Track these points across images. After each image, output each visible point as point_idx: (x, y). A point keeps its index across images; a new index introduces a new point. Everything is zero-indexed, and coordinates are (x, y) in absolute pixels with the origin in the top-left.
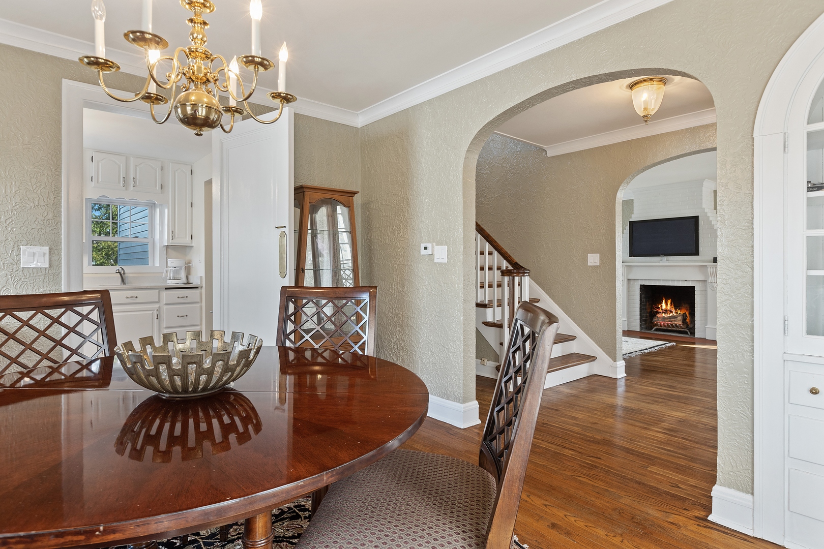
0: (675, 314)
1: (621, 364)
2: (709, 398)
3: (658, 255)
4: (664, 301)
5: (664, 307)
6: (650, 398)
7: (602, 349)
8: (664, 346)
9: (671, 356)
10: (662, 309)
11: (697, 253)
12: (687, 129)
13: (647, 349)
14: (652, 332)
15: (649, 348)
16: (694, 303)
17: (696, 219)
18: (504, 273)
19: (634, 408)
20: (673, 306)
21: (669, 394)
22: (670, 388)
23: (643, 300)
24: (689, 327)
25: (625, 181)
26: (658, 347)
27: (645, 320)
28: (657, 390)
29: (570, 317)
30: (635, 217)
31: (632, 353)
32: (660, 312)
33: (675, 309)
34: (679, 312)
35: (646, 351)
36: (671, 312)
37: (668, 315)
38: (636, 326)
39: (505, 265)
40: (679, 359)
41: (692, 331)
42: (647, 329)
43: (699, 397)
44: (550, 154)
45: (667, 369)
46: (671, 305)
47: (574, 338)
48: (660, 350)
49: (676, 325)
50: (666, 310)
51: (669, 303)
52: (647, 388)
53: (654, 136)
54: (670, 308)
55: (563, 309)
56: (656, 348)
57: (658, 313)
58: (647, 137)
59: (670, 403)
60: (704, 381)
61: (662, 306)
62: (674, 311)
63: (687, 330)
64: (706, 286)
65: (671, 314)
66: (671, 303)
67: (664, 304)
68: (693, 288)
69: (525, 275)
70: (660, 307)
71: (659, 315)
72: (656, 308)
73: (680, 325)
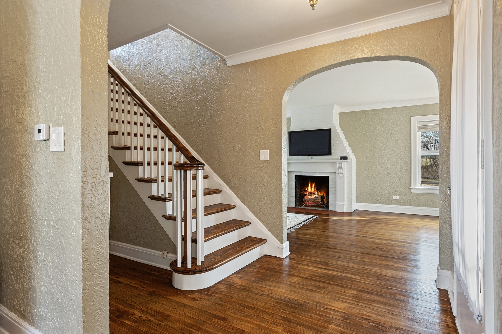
0: (317, 196)
1: (286, 244)
2: (357, 275)
3: (306, 155)
4: (310, 184)
5: (309, 190)
6: (312, 282)
7: (271, 233)
8: (312, 219)
9: (318, 229)
10: (308, 192)
11: (330, 154)
12: (338, 42)
13: (301, 223)
14: (303, 207)
15: (303, 222)
16: (328, 187)
17: (330, 130)
18: (179, 166)
19: (301, 303)
20: (316, 189)
21: (325, 274)
22: (325, 266)
23: (297, 186)
24: (325, 203)
25: (289, 88)
26: (308, 221)
27: (299, 199)
28: (316, 269)
29: (246, 205)
30: (292, 129)
31: (292, 227)
32: (307, 195)
33: (317, 192)
34: (320, 194)
35: (301, 225)
36: (314, 194)
37: (312, 197)
38: (293, 205)
39: (183, 159)
40: (324, 230)
41: (327, 206)
42: (299, 205)
43: (349, 276)
44: (229, 63)
45: (318, 242)
46: (315, 189)
47: (248, 224)
48: (310, 223)
49: (317, 202)
50: (311, 193)
51: (313, 187)
52: (308, 268)
53: (312, 48)
54: (314, 191)
55: (240, 198)
56: (307, 221)
57: (306, 195)
58: (306, 49)
59: (330, 288)
60: (346, 254)
61: (308, 189)
62: (316, 193)
63: (324, 206)
64: (335, 176)
65: (314, 196)
66: (315, 187)
67: (309, 188)
68: (328, 177)
69: (200, 168)
70: (306, 190)
71: (306, 197)
72: (304, 190)
73: (320, 202)
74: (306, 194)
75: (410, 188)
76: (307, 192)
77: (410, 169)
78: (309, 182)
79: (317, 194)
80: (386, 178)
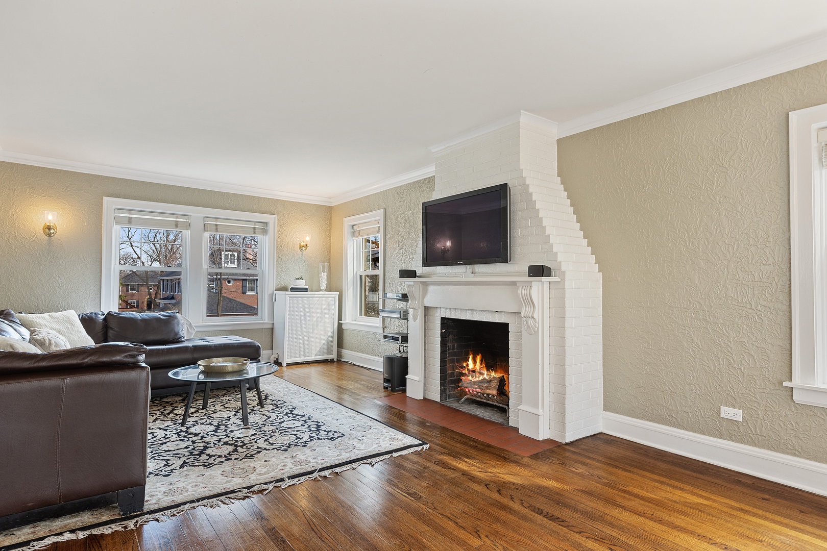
0: (487, 378)
4: (471, 357)
5: (471, 366)
10: (468, 369)
11: (504, 259)
14: (458, 405)
17: (504, 189)
20: (484, 365)
32: (465, 374)
33: (488, 370)
34: (492, 374)
36: (481, 373)
37: (477, 379)
38: (436, 395)
46: (481, 364)
49: (488, 396)
50: (474, 371)
51: (478, 361)
54: (480, 369)
61: (468, 365)
62: (485, 373)
63: (506, 408)
64: (521, 323)
65: (481, 378)
66: (481, 361)
67: (470, 362)
68: (506, 325)
70: (465, 365)
71: (464, 378)
72: (459, 367)
73: (493, 396)
74: (464, 372)
75: (786, 384)
76: (466, 370)
77: (788, 310)
78: (470, 353)
79: (487, 375)
80: (695, 339)
